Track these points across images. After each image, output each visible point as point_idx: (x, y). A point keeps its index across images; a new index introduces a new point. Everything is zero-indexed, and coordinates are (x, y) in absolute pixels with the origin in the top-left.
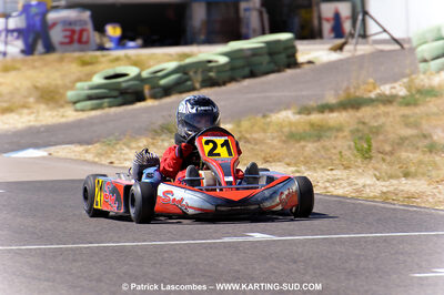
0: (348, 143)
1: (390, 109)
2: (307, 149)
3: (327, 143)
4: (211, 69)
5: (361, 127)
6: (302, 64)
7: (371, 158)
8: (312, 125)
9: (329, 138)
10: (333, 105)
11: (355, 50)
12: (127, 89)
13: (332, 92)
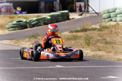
0: (83, 41)
1: (95, 32)
2: (72, 42)
3: (78, 41)
4: (46, 20)
5: (87, 36)
6: (71, 19)
7: (90, 45)
8: (73, 36)
9: (78, 39)
10: (79, 30)
11: (85, 15)
12: (22, 25)
13: (79, 27)
